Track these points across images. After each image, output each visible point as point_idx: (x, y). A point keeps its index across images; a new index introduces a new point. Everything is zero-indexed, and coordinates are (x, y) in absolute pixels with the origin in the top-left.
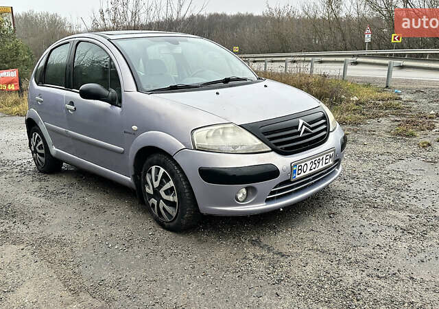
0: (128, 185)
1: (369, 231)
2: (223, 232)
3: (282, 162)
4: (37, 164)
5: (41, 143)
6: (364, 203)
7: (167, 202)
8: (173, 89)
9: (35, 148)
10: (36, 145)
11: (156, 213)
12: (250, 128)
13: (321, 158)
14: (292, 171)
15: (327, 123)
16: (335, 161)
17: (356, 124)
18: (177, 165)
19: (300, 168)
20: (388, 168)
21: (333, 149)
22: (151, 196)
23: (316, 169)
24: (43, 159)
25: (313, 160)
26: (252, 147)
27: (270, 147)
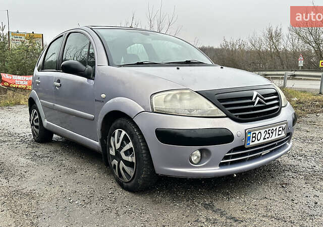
0: (96, 149)
2: (177, 195)
3: (237, 129)
4: (34, 135)
5: (37, 117)
7: (126, 162)
8: (140, 64)
9: (32, 122)
10: (34, 119)
11: (117, 174)
12: (206, 95)
13: (274, 128)
14: (247, 138)
15: (279, 99)
16: (287, 134)
19: (254, 135)
21: (285, 122)
22: (113, 157)
23: (270, 139)
24: (38, 131)
26: (207, 112)
27: (225, 113)
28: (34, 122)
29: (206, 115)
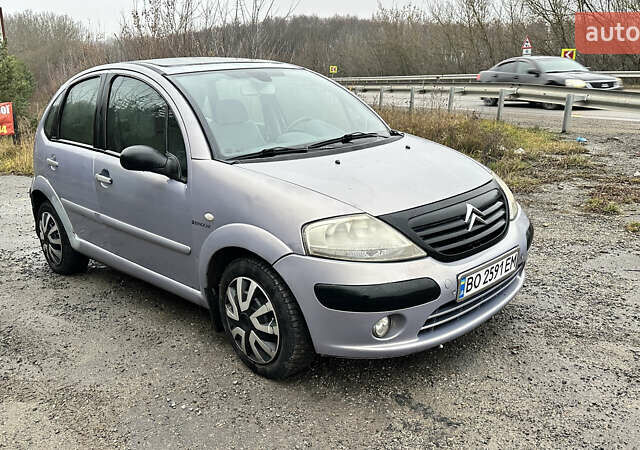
0: (196, 301)
1: (577, 379)
4: (49, 260)
5: (55, 228)
6: (560, 328)
7: (263, 335)
8: (268, 155)
9: (46, 237)
10: (48, 232)
11: (244, 349)
12: (392, 220)
13: (500, 263)
14: (459, 287)
15: (505, 207)
16: (519, 266)
17: (527, 192)
18: (279, 277)
19: (470, 281)
20: (586, 266)
21: (517, 248)
22: (235, 324)
23: (493, 281)
24: (59, 253)
26: (398, 251)
27: (425, 250)
28: (50, 237)
29: (398, 259)
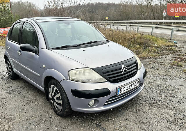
1: (154, 122)
3: (111, 87)
5: (10, 66)
7: (57, 103)
8: (64, 48)
12: (97, 70)
13: (132, 84)
14: (117, 91)
15: (137, 66)
16: (140, 84)
17: (155, 58)
19: (121, 89)
20: (167, 83)
21: (139, 79)
22: (51, 99)
23: (130, 89)
24: (11, 73)
25: (128, 85)
26: (97, 80)
27: (107, 80)
28: (8, 68)
29: (97, 82)
